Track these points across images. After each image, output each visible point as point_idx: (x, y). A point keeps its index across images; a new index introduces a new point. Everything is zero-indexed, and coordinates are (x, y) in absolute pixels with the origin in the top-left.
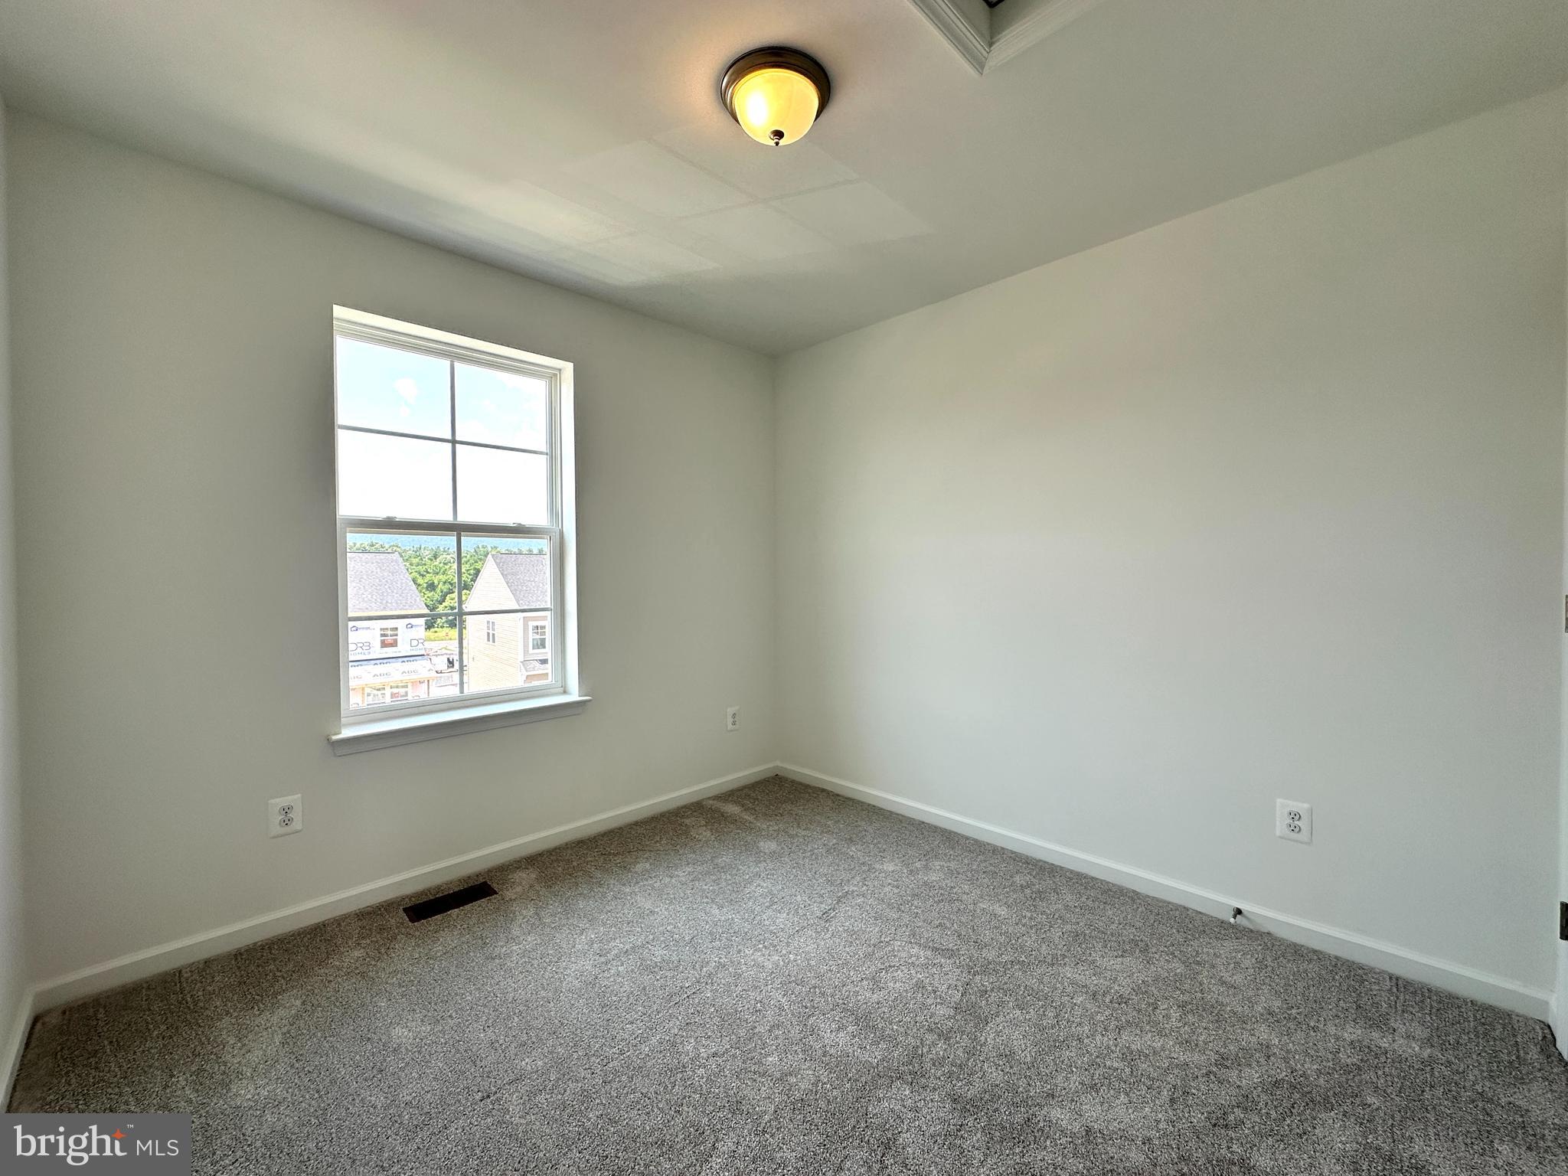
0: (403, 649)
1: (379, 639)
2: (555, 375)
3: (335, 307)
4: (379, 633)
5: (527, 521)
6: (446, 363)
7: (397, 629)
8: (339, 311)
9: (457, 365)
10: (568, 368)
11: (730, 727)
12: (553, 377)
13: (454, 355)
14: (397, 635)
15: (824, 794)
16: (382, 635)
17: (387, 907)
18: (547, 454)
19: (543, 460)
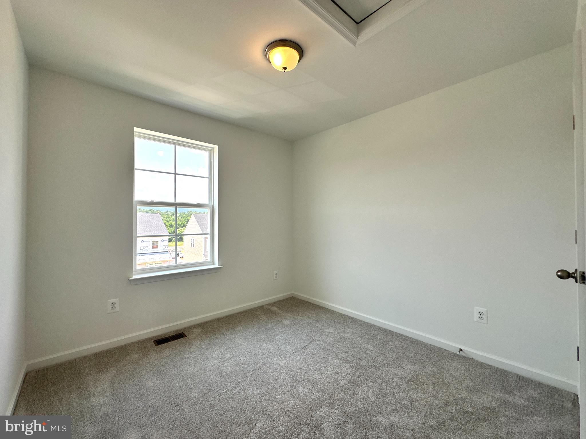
0: (160, 249)
1: (151, 245)
2: (212, 150)
3: (135, 128)
4: (151, 243)
5: (201, 202)
6: (173, 146)
7: (158, 242)
8: (136, 129)
9: (177, 147)
10: (216, 147)
11: (275, 278)
12: (211, 151)
13: (176, 143)
14: (158, 244)
15: (309, 304)
16: (153, 244)
17: (148, 340)
18: (208, 178)
19: (208, 180)
